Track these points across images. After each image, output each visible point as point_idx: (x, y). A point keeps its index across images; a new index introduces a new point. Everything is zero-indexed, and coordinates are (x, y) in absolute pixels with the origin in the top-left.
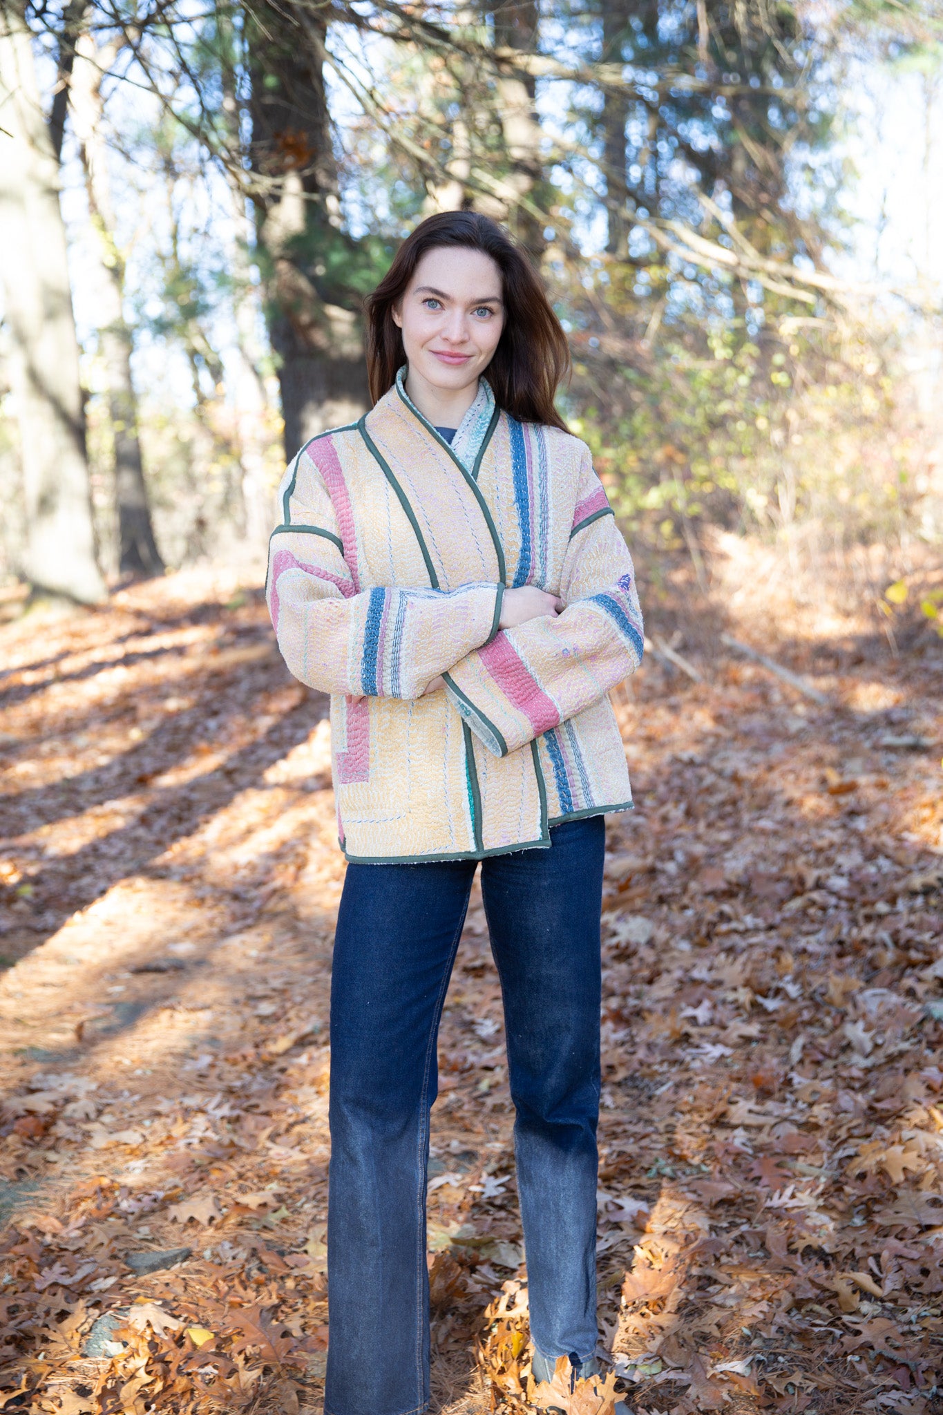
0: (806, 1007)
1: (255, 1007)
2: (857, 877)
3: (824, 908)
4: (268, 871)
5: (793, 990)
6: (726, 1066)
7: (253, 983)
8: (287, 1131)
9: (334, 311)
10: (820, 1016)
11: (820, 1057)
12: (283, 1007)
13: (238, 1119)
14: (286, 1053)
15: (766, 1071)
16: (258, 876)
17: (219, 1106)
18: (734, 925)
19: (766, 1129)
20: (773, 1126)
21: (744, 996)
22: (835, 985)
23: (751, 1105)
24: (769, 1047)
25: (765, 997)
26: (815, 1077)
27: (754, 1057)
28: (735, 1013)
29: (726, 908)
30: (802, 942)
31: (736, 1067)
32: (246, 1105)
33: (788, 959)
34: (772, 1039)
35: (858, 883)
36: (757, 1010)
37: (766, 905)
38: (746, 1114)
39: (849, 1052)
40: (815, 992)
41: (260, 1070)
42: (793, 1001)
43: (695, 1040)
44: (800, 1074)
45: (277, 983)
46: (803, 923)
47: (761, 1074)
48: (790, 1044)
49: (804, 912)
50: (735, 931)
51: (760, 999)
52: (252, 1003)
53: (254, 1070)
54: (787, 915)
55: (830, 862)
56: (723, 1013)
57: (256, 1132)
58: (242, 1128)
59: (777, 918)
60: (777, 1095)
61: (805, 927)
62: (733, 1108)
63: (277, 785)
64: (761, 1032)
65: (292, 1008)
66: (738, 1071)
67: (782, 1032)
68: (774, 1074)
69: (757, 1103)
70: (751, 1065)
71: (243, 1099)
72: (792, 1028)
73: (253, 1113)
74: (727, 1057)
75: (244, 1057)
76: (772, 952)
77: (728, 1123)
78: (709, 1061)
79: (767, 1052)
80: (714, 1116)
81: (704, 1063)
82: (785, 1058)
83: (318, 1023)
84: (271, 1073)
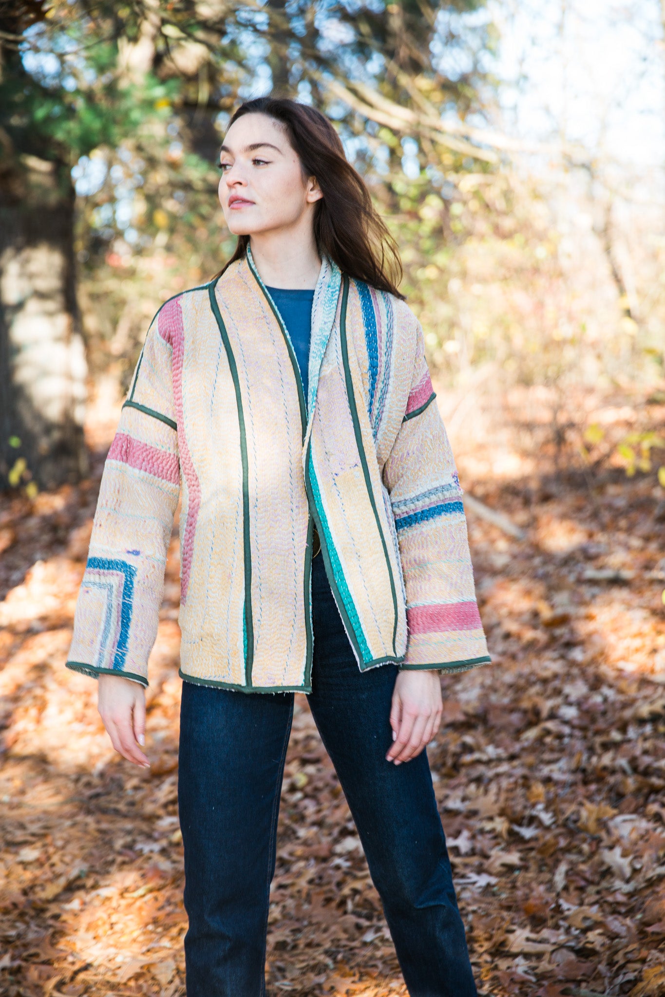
0: (560, 834)
2: (585, 707)
3: (560, 737)
5: (546, 818)
6: (494, 894)
7: (10, 829)
8: (72, 979)
9: (32, 162)
10: (576, 843)
11: (582, 883)
12: (46, 852)
13: (18, 970)
14: (56, 899)
15: (535, 899)
18: (476, 756)
19: (547, 957)
20: (553, 952)
21: (501, 825)
22: (588, 813)
23: (526, 933)
24: (531, 875)
25: (520, 825)
26: (581, 904)
27: (519, 884)
28: (493, 842)
29: (468, 739)
30: (546, 771)
31: (504, 896)
32: (25, 954)
33: (539, 789)
34: (533, 867)
35: (589, 715)
36: (514, 839)
37: (503, 735)
38: (524, 943)
39: (608, 877)
40: (567, 819)
41: (32, 918)
42: (548, 828)
43: (460, 870)
44: (567, 901)
45: (34, 828)
46: (543, 752)
47: (531, 902)
48: (553, 870)
49: (540, 740)
50: (479, 762)
51: (516, 828)
52: (13, 849)
53: (27, 918)
54: (526, 744)
55: (558, 692)
56: (483, 842)
57: (41, 983)
58: (25, 978)
59: (516, 747)
60: (550, 923)
61: (547, 756)
62: (511, 937)
64: (521, 859)
65: (55, 853)
66: (507, 898)
67: (542, 860)
68: (544, 901)
69: (532, 931)
70: (519, 893)
71: (22, 949)
72: (552, 855)
73: (34, 963)
74: (494, 886)
75: (15, 905)
76: (520, 781)
77: (508, 951)
78: (476, 890)
79: (532, 879)
80: (494, 946)
81: (473, 892)
82: (550, 885)
83: (85, 867)
84: (45, 920)
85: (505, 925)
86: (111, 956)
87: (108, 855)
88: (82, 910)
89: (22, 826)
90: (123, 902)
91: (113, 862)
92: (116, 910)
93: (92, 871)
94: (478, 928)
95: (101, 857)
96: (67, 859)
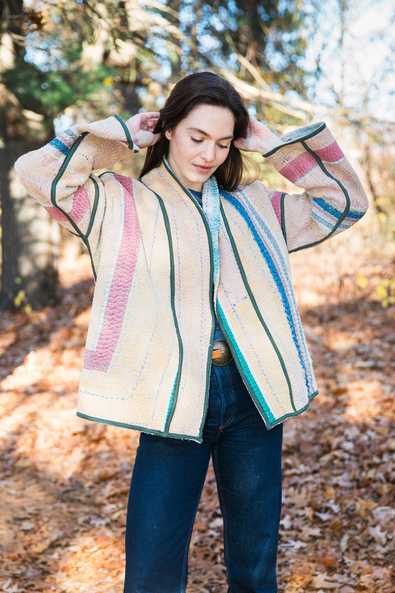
0: (345, 518)
1: (20, 525)
2: (358, 442)
3: (343, 460)
4: (14, 443)
5: (336, 508)
7: (16, 510)
9: (29, 114)
10: (353, 523)
11: (357, 547)
12: (38, 524)
14: (44, 552)
15: (330, 556)
16: (9, 445)
17: (10, 586)
18: (293, 471)
19: (337, 591)
20: (340, 587)
21: (309, 512)
22: (360, 505)
23: (325, 576)
24: (326, 542)
25: (320, 512)
26: (357, 559)
27: (319, 547)
28: (303, 522)
30: (335, 480)
31: (310, 554)
32: (26, 585)
33: (331, 491)
34: (328, 537)
35: (360, 447)
36: (317, 521)
37: (309, 459)
38: (323, 582)
39: (372, 544)
40: (348, 509)
41: (30, 563)
42: (336, 515)
43: (284, 539)
44: (348, 557)
45: (31, 510)
46: (333, 469)
47: (327, 558)
48: (340, 539)
49: (331, 462)
50: (295, 474)
51: (318, 514)
52: (18, 522)
53: (27, 563)
54: (323, 464)
55: (341, 434)
56: (298, 522)
59: (317, 466)
60: (339, 570)
62: (315, 578)
63: (9, 391)
64: (321, 532)
65: (43, 525)
66: (312, 556)
67: (333, 533)
68: (335, 557)
69: (328, 575)
70: (320, 553)
71: (24, 582)
72: (339, 530)
73: (32, 590)
74: (305, 548)
75: (20, 556)
76: (320, 486)
77: (313, 587)
78: (294, 550)
79: (328, 545)
80: (305, 583)
81: (292, 552)
82: (338, 548)
83: (61, 534)
84: (37, 565)
85: (312, 571)
86: (77, 587)
87: (75, 526)
88: (60, 559)
89: (23, 509)
90: (84, 555)
91: (77, 531)
92: (80, 560)
93: (65, 536)
94: (295, 573)
95: (70, 528)
96: (50, 529)
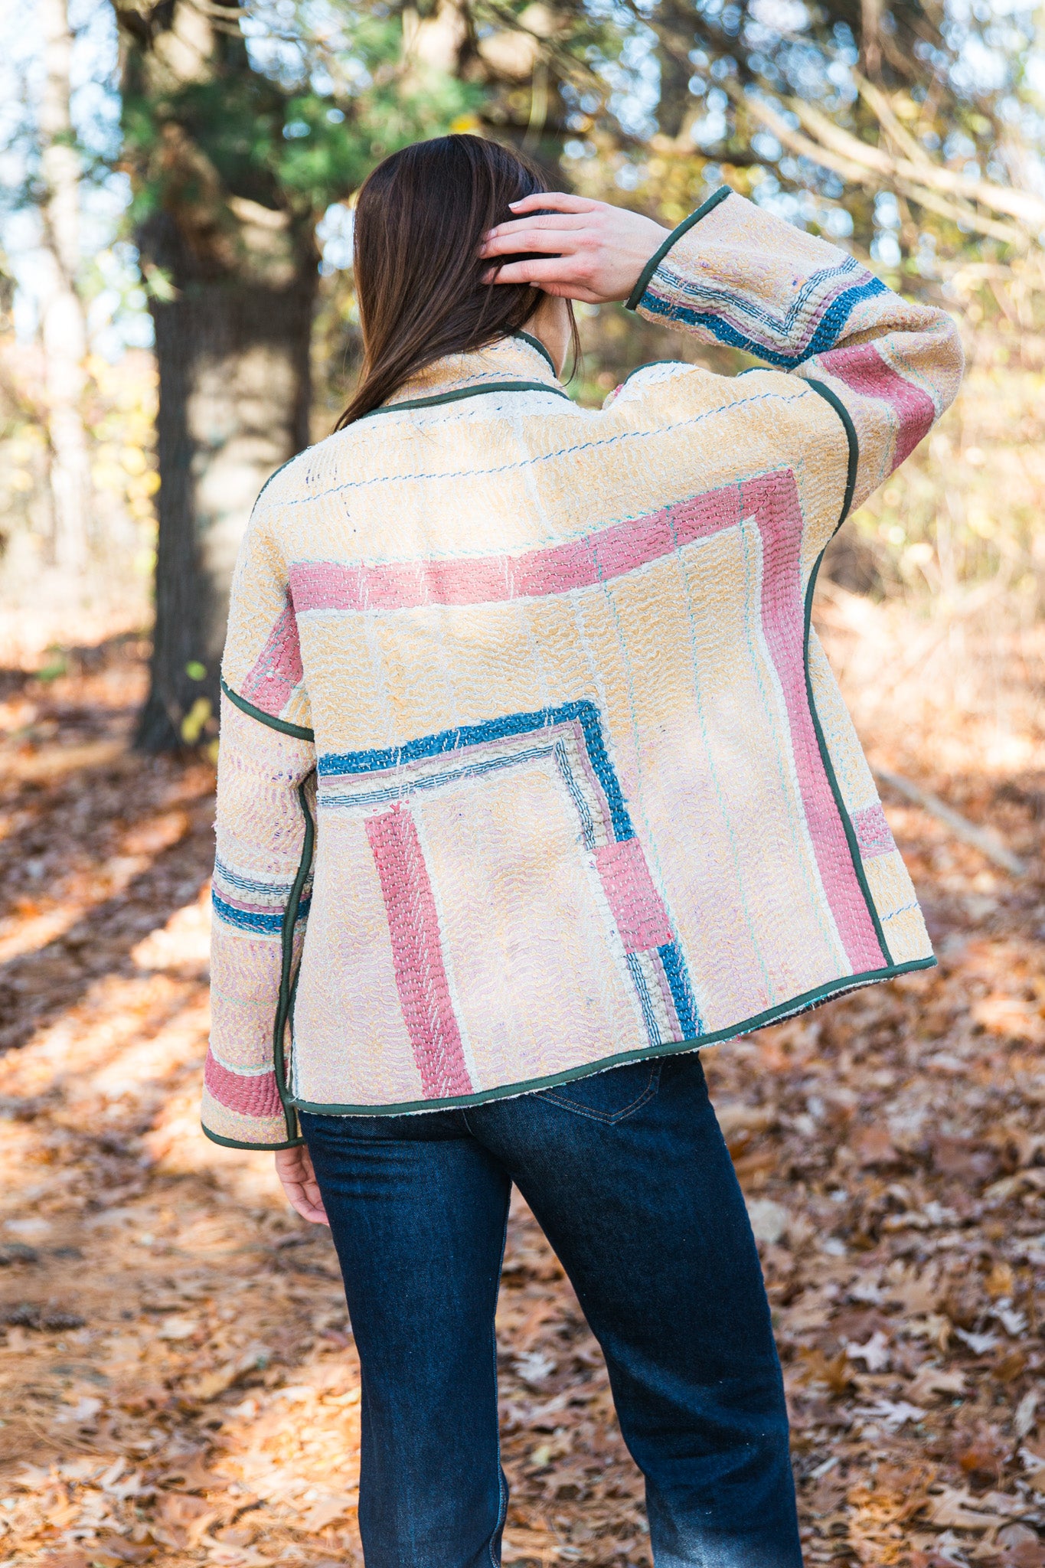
0: (1035, 1349)
1: (159, 1325)
4: (157, 1110)
5: (1013, 1322)
6: (917, 1436)
7: (150, 1286)
8: (235, 1520)
9: (247, 209)
12: (206, 1326)
13: (152, 1501)
14: (216, 1399)
15: (982, 1445)
16: (142, 1118)
17: (121, 1479)
18: (910, 1218)
19: (990, 1535)
20: (1001, 1528)
21: (938, 1328)
23: (963, 1496)
24: (979, 1408)
25: (970, 1330)
27: (958, 1422)
28: (923, 1354)
29: (898, 1190)
30: (1020, 1247)
31: (932, 1439)
32: (163, 1478)
33: (1004, 1274)
34: (984, 1396)
36: (958, 1351)
37: (957, 1188)
38: (957, 1511)
41: (178, 1424)
42: (1014, 1338)
43: (866, 1395)
44: (1033, 1451)
45: (189, 1288)
46: (1019, 1218)
47: (974, 1450)
48: (1014, 1405)
49: (1016, 1199)
50: (913, 1227)
51: (962, 1335)
52: (154, 1318)
53: (169, 1425)
54: (992, 1204)
56: (907, 1354)
57: (184, 1522)
58: (160, 1514)
59: (977, 1208)
60: (1002, 1483)
61: (1024, 1225)
62: (936, 1501)
63: (154, 972)
64: (967, 1384)
65: (219, 1328)
66: (936, 1444)
67: (1001, 1386)
68: (996, 1450)
69: (972, 1494)
70: (957, 1436)
71: (158, 1470)
72: (1015, 1380)
73: (177, 1492)
74: (917, 1423)
75: (152, 1404)
76: (977, 1262)
77: (930, 1523)
78: (889, 1427)
79: (979, 1416)
80: (908, 1512)
81: (882, 1430)
82: (1008, 1426)
83: (263, 1352)
84: (197, 1430)
85: (927, 1482)
86: (298, 1491)
87: (304, 1337)
88: (257, 1418)
89: (170, 1284)
90: (323, 1411)
91: (310, 1348)
92: (310, 1422)
93: (277, 1360)
94: (884, 1484)
95: (292, 1340)
96: (239, 1339)
